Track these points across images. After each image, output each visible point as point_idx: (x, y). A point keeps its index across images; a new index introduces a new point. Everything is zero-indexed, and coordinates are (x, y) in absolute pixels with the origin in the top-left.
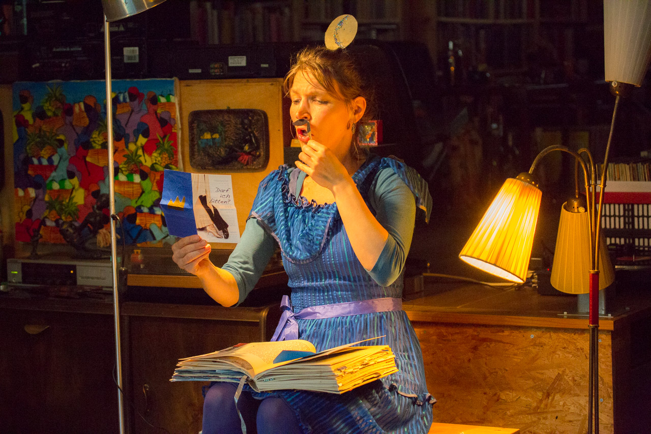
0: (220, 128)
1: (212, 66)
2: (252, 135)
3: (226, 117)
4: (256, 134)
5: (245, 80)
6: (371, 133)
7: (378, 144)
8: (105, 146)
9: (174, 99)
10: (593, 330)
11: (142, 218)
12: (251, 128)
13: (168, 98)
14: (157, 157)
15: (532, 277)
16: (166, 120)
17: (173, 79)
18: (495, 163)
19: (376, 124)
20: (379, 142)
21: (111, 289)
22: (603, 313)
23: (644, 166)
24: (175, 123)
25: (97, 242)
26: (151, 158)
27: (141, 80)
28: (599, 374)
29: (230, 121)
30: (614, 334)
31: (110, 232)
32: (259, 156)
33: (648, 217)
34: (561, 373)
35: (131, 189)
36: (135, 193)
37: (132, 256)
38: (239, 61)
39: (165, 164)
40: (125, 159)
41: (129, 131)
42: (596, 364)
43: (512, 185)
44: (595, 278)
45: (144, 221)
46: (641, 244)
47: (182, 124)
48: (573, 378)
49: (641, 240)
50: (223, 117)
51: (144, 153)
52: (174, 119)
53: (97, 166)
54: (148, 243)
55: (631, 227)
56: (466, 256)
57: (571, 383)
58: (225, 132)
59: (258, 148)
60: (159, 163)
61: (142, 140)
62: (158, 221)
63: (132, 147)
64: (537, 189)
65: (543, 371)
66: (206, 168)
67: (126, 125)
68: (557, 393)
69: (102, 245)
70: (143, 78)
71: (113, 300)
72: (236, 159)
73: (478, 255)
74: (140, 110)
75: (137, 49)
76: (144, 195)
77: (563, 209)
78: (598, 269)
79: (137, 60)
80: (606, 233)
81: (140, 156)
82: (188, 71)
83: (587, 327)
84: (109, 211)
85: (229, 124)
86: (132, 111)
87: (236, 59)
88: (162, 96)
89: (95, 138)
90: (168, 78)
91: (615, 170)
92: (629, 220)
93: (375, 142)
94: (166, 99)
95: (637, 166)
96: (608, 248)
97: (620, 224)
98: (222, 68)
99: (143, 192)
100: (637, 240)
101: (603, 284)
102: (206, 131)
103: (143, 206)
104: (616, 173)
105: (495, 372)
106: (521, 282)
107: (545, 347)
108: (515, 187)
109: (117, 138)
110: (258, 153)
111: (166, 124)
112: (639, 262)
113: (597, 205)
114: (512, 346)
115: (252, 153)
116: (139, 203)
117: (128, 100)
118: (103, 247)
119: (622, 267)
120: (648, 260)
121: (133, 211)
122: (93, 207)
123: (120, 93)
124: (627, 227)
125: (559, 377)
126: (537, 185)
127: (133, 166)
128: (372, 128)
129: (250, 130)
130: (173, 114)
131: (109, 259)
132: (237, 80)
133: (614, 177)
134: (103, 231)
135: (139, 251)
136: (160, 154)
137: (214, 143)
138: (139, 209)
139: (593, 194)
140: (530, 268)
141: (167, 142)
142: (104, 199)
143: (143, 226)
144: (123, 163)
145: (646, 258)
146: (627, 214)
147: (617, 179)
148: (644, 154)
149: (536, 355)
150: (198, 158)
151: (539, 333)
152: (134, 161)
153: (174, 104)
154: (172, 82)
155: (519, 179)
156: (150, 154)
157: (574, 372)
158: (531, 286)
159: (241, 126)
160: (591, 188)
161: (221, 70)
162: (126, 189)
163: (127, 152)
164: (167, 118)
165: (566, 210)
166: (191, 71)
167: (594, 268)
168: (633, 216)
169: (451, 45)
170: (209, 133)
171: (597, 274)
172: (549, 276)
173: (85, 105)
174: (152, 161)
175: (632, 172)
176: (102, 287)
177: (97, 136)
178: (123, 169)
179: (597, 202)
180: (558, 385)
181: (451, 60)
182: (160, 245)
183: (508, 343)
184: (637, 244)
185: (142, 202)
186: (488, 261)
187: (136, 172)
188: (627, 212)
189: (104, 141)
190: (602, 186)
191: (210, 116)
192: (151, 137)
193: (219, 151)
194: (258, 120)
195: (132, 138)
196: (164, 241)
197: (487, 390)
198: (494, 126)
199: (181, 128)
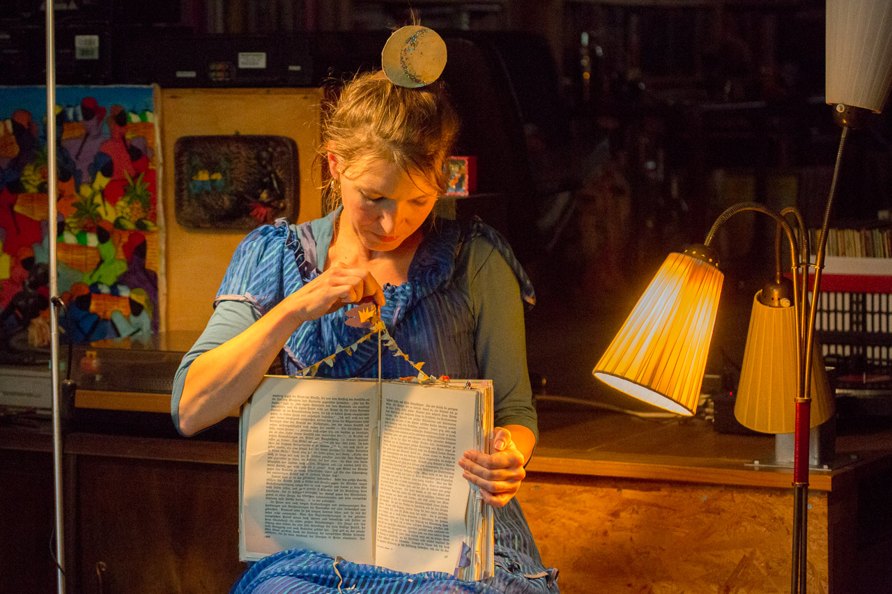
0: (224, 164)
1: (213, 67)
2: (273, 176)
3: (233, 148)
4: (279, 174)
5: (265, 90)
6: (458, 175)
7: (470, 194)
8: (43, 188)
9: (152, 118)
10: (800, 490)
11: (100, 302)
12: (271, 165)
13: (142, 114)
14: (123, 208)
15: (706, 405)
16: (139, 150)
17: (152, 86)
18: (650, 224)
19: (467, 162)
20: (470, 190)
21: (48, 413)
22: (816, 463)
23: (882, 234)
24: (153, 155)
25: (29, 337)
26: (116, 210)
27: (102, 87)
28: (808, 558)
29: (238, 153)
30: (832, 498)
31: (49, 324)
32: (284, 208)
33: (888, 314)
34: (747, 555)
35: (84, 257)
36: (88, 262)
37: (83, 361)
38: (254, 61)
39: (137, 219)
40: (75, 210)
41: (82, 166)
42: (803, 543)
43: (677, 264)
44: (804, 410)
45: (102, 307)
46: (877, 355)
47: (164, 156)
48: (767, 564)
49: (877, 350)
50: (228, 146)
51: (103, 200)
52: (152, 150)
53: (31, 220)
54: (109, 341)
55: (861, 328)
56: (603, 372)
57: (763, 571)
58: (232, 169)
59: (281, 197)
60: (127, 217)
61: (102, 181)
62: (123, 307)
63: (86, 191)
64: (716, 271)
65: (720, 553)
66: (202, 225)
67: (77, 158)
68: (743, 587)
69: (37, 342)
70: (105, 84)
71: (52, 431)
72: (247, 212)
73: (622, 372)
74: (99, 135)
75: (96, 38)
76: (102, 266)
77: (756, 301)
78: (809, 395)
79: (96, 56)
80: (822, 337)
81: (98, 205)
82: (175, 74)
83: (791, 486)
84: (48, 290)
85: (237, 158)
86: (87, 135)
87: (250, 57)
88: (134, 112)
89: (30, 175)
90: (144, 84)
91: (837, 242)
92: (857, 317)
93: (464, 191)
94: (140, 116)
95: (872, 234)
96: (824, 361)
97: (843, 323)
98: (227, 70)
99: (102, 262)
100: (869, 350)
101: (817, 418)
102: (202, 169)
103: (102, 283)
104: (840, 246)
105: (646, 553)
106: (690, 414)
107: (724, 515)
108: (682, 267)
109: (62, 176)
110: (282, 205)
111: (139, 156)
112: (873, 384)
113: (810, 294)
114: (672, 512)
115: (273, 204)
116: (95, 279)
117: (80, 118)
118: (39, 347)
119: (845, 391)
120: (886, 383)
121: (86, 291)
122: (24, 283)
123: (69, 106)
124: (855, 328)
125: (745, 562)
126: (717, 264)
127: (86, 222)
128: (460, 168)
129: (269, 168)
130: (149, 142)
131: (46, 365)
132: (251, 90)
133: (835, 252)
134: (39, 321)
135: (94, 353)
136: (129, 203)
137: (214, 188)
138: (94, 288)
139: (804, 278)
140: (703, 391)
141: (141, 184)
142: (40, 271)
143: (101, 314)
144: (71, 215)
145: (885, 378)
146: (855, 308)
147: (840, 253)
148: (883, 215)
149: (709, 528)
150: (187, 210)
151: (715, 492)
152: (88, 212)
153: (151, 126)
154: (150, 92)
155: (689, 254)
156: (113, 202)
157: (768, 554)
158: (703, 419)
159: (255, 162)
160: (800, 270)
161: (227, 74)
162: (74, 256)
163: (78, 198)
164: (141, 147)
165: (761, 302)
166: (180, 74)
167: (802, 395)
168: (865, 312)
169: (585, 39)
170: (207, 171)
171: (808, 402)
172: (732, 404)
173: (15, 124)
174: (117, 213)
175: (863, 243)
176: (35, 409)
177: (31, 173)
178: (71, 225)
179: (809, 289)
180: (742, 575)
181: (585, 62)
182: (127, 346)
183: (666, 508)
184: (869, 355)
185: (100, 277)
186: (639, 381)
187: (90, 230)
188: (855, 306)
189: (43, 180)
190: (817, 267)
191: (208, 146)
192: (115, 177)
193: (221, 200)
194: (283, 153)
195: (86, 177)
196: (133, 338)
197: (633, 580)
198: (650, 165)
199: (162, 163)
